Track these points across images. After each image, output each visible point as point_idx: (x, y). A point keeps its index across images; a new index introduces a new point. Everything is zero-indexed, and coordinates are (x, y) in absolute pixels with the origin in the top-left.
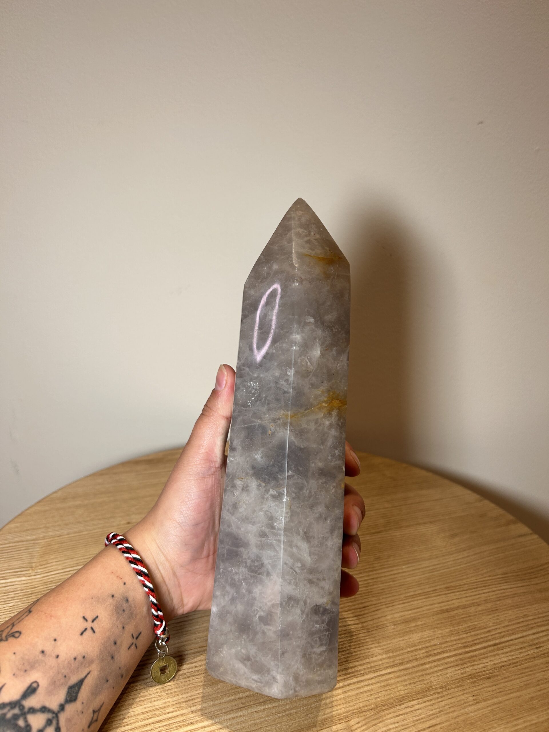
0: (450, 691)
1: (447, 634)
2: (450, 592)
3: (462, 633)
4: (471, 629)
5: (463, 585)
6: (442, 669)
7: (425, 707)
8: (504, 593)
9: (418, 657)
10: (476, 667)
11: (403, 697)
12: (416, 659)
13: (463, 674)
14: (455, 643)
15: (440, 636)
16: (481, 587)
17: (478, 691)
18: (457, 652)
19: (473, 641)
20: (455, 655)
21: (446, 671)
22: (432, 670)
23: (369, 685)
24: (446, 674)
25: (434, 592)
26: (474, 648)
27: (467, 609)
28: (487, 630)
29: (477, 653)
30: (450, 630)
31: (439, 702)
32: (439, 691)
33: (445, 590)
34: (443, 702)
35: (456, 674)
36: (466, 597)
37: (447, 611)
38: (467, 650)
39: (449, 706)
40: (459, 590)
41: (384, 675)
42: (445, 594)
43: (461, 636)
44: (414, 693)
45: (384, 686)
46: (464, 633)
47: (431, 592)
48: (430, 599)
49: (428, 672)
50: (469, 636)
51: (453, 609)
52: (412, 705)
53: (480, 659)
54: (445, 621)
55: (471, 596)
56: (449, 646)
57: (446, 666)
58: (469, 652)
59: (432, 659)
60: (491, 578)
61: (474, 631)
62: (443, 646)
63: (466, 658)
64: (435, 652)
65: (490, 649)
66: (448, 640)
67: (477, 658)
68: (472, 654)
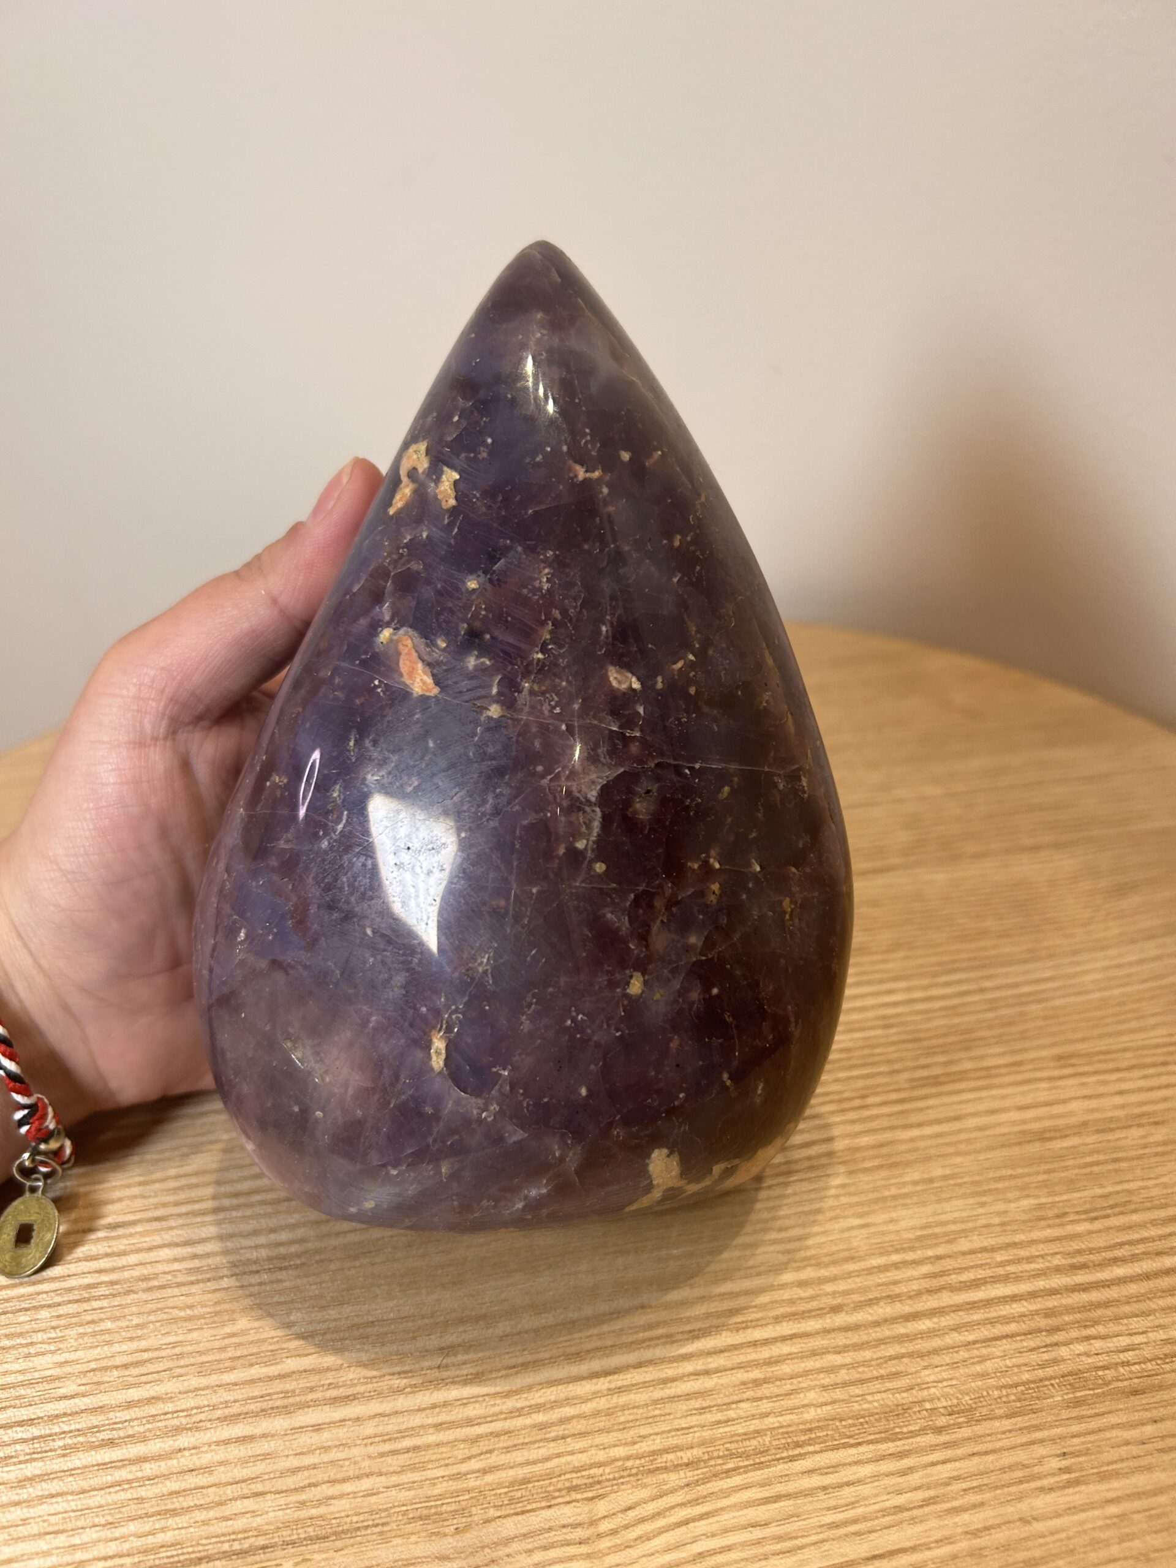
1: (1024, 1217)
3: (1077, 1217)
4: (1112, 1207)
5: (1118, 1051)
6: (975, 1342)
7: (876, 1477)
9: (897, 1290)
11: (810, 1430)
12: (892, 1298)
13: (1042, 1366)
14: (1041, 1249)
15: (996, 1220)
17: (1082, 1439)
18: (1041, 1284)
20: (1033, 1295)
21: (984, 1351)
22: (937, 1342)
23: (707, 1373)
25: (1013, 1069)
27: (1111, 1136)
29: (1113, 1293)
30: (1036, 1202)
31: (933, 1464)
32: (942, 1421)
33: (1052, 1064)
34: (949, 1466)
35: (1018, 1366)
36: (1121, 1093)
37: (1042, 1136)
38: (1081, 1278)
39: (964, 1486)
41: (766, 1342)
42: (1050, 1079)
43: (1070, 1229)
44: (850, 1421)
45: (757, 1383)
46: (1083, 1217)
47: (1003, 1071)
48: (994, 1092)
51: (1061, 1133)
52: (834, 1462)
53: (1117, 1319)
54: (1026, 1170)
55: (1140, 1090)
56: (1019, 1261)
58: (1084, 1288)
59: (947, 1299)
61: (1122, 1213)
62: (1000, 1257)
63: (1069, 1310)
64: (965, 1277)
66: (1019, 1237)
67: (1109, 1312)
68: (1094, 1296)
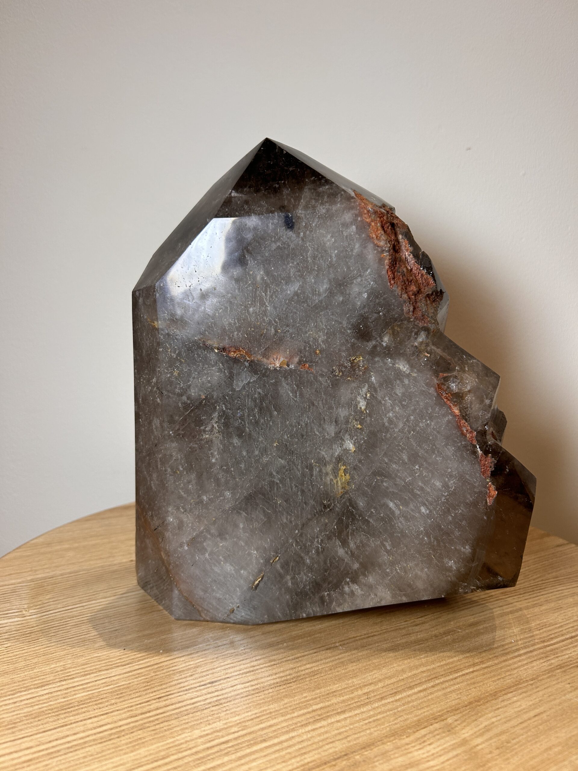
0: (543, 682)
2: (507, 596)
8: (562, 593)
10: (560, 658)
16: (537, 590)
19: (548, 636)
24: (533, 667)
26: (552, 642)
28: (558, 625)
40: (515, 594)
49: (513, 667)
50: (543, 633)
57: (529, 660)
60: (543, 582)
65: (568, 641)
